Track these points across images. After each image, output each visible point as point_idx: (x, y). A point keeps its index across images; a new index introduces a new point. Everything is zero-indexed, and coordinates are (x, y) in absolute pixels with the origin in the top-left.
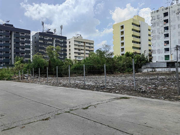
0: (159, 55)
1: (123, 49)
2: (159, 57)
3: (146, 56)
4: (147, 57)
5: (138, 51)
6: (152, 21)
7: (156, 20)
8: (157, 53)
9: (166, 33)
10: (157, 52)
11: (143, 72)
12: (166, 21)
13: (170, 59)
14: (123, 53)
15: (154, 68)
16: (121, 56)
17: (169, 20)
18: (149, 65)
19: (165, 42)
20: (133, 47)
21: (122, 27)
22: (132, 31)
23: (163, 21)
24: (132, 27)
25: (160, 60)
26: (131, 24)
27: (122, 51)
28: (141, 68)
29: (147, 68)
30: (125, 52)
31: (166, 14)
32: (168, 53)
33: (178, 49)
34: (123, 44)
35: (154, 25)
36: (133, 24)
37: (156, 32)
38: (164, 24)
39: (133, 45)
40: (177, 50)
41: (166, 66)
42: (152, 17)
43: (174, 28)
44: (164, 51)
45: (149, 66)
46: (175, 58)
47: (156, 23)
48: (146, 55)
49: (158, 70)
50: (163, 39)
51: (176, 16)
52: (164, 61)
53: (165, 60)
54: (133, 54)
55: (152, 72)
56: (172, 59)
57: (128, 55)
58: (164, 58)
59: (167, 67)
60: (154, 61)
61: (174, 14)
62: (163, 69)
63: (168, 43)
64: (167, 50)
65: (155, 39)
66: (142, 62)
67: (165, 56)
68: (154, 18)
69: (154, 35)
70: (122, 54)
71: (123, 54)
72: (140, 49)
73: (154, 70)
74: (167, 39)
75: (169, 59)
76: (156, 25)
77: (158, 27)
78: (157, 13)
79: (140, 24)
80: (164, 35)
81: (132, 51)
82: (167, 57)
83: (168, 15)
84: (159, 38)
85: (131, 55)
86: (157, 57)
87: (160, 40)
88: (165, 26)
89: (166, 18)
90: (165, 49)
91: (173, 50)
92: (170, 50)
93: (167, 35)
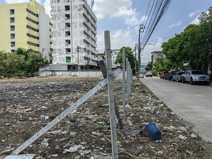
1: (13, 43)
2: (60, 58)
3: (45, 55)
4: (46, 57)
5: (35, 48)
6: (52, 12)
7: (56, 12)
9: (67, 30)
10: (57, 52)
11: (41, 75)
12: (68, 16)
13: (71, 61)
14: (13, 48)
15: (53, 71)
16: (10, 52)
17: (70, 15)
18: (48, 67)
19: (66, 40)
20: (28, 42)
21: (12, 11)
22: (27, 19)
23: (65, 15)
24: (27, 14)
25: (61, 62)
26: (26, 10)
27: (12, 46)
28: (38, 70)
29: (45, 71)
30: (16, 48)
31: (67, 8)
32: (69, 55)
33: (79, 50)
34: (13, 36)
35: (54, 17)
36: (28, 10)
37: (57, 27)
38: (66, 19)
39: (27, 39)
41: (67, 70)
42: (52, 7)
43: (76, 27)
44: (65, 51)
46: (76, 60)
47: (56, 16)
49: (58, 73)
50: (64, 38)
51: (77, 12)
52: (65, 63)
53: (67, 61)
54: (27, 52)
55: (52, 76)
56: (73, 62)
57: (20, 52)
58: (65, 60)
60: (54, 63)
61: (75, 9)
62: (64, 73)
63: (70, 43)
64: (68, 50)
65: (55, 36)
66: (39, 63)
68: (54, 8)
69: (54, 30)
70: (12, 50)
72: (38, 46)
73: (54, 74)
74: (69, 38)
76: (57, 18)
77: (59, 21)
78: (58, 4)
79: (38, 13)
80: (66, 32)
81: (26, 47)
82: (68, 58)
83: (69, 10)
84: (60, 35)
85: (24, 53)
86: (58, 58)
87: (61, 38)
88: (66, 22)
89: (68, 12)
90: (66, 49)
91: (74, 51)
92: (71, 51)
93: (68, 33)
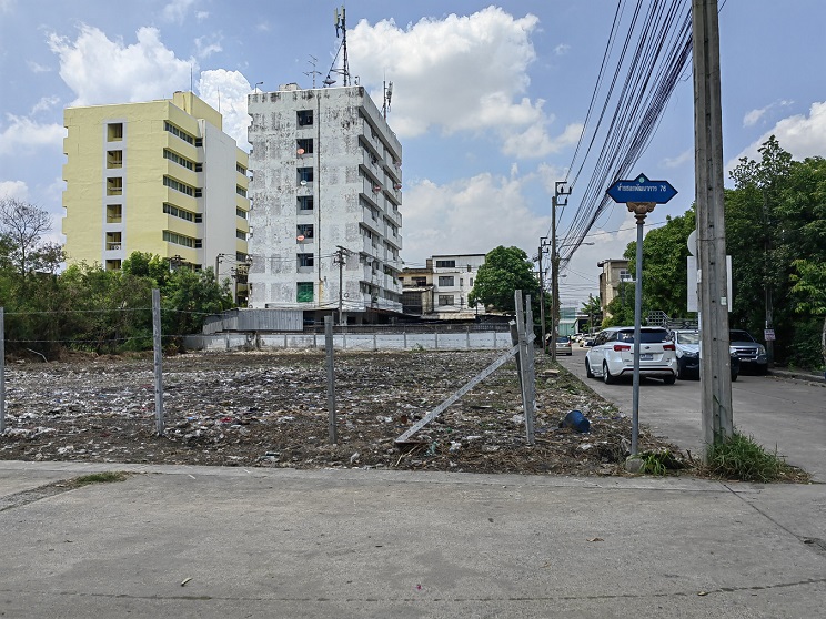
0: (276, 279)
1: (115, 238)
2: (276, 286)
3: (225, 277)
4: (227, 283)
5: (189, 254)
6: (253, 133)
7: (267, 133)
8: (268, 271)
9: (303, 192)
10: (267, 265)
11: (210, 348)
12: (306, 145)
13: (316, 298)
14: (114, 255)
15: (254, 332)
16: (104, 267)
17: (315, 142)
18: (235, 319)
19: (298, 227)
20: (168, 235)
21: (117, 130)
22: (165, 157)
23: (295, 143)
24: (167, 140)
25: (278, 299)
26: (163, 125)
27: (110, 247)
28: (198, 330)
29: (224, 331)
30: (124, 254)
31: (305, 118)
32: (310, 276)
33: (345, 260)
34: (115, 211)
35: (259, 149)
36: (169, 126)
37: (268, 182)
38: (298, 156)
39: (165, 222)
40: (342, 263)
41: (300, 327)
42: (251, 115)
43: (334, 180)
44: (294, 263)
45: (234, 323)
46: (332, 294)
47: (267, 144)
48: (225, 273)
49: (268, 340)
50: (293, 217)
51: (339, 133)
52: (295, 305)
53: (299, 299)
54: (163, 267)
55: (247, 349)
56: (323, 299)
57: (139, 266)
58: (295, 293)
59: (304, 331)
60: (256, 304)
61: (333, 123)
62: (290, 338)
63: (311, 236)
64: (306, 260)
65: (263, 212)
66: (205, 306)
67: (298, 284)
68: (260, 121)
69: (258, 191)
70: (109, 261)
71: (114, 263)
72: (198, 243)
73: (253, 342)
74: (307, 218)
75: (311, 300)
76: (268, 152)
77: (275, 163)
78: (273, 105)
79: (202, 134)
80: (298, 198)
81: (160, 251)
82: (305, 289)
83: (311, 123)
84: (277, 209)
85: (153, 269)
86: (268, 286)
87: (282, 220)
88: (301, 164)
89: (306, 133)
90: (298, 255)
91: (327, 261)
92: (316, 261)
93: (307, 203)
